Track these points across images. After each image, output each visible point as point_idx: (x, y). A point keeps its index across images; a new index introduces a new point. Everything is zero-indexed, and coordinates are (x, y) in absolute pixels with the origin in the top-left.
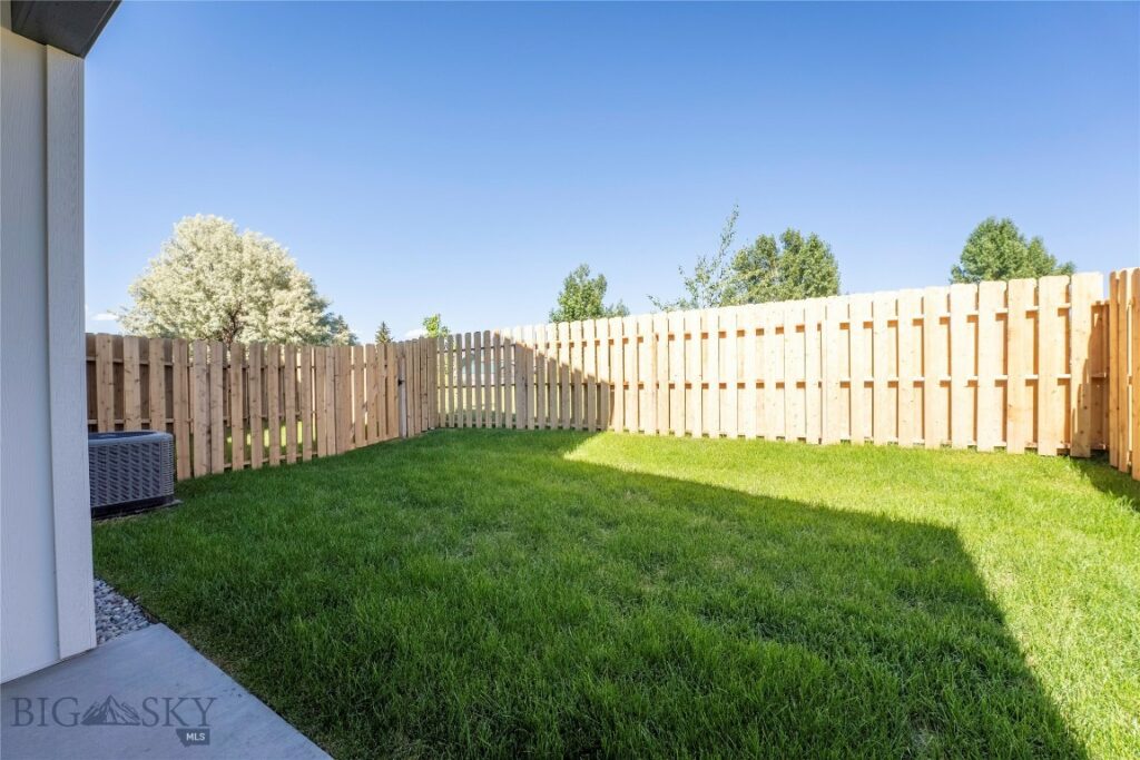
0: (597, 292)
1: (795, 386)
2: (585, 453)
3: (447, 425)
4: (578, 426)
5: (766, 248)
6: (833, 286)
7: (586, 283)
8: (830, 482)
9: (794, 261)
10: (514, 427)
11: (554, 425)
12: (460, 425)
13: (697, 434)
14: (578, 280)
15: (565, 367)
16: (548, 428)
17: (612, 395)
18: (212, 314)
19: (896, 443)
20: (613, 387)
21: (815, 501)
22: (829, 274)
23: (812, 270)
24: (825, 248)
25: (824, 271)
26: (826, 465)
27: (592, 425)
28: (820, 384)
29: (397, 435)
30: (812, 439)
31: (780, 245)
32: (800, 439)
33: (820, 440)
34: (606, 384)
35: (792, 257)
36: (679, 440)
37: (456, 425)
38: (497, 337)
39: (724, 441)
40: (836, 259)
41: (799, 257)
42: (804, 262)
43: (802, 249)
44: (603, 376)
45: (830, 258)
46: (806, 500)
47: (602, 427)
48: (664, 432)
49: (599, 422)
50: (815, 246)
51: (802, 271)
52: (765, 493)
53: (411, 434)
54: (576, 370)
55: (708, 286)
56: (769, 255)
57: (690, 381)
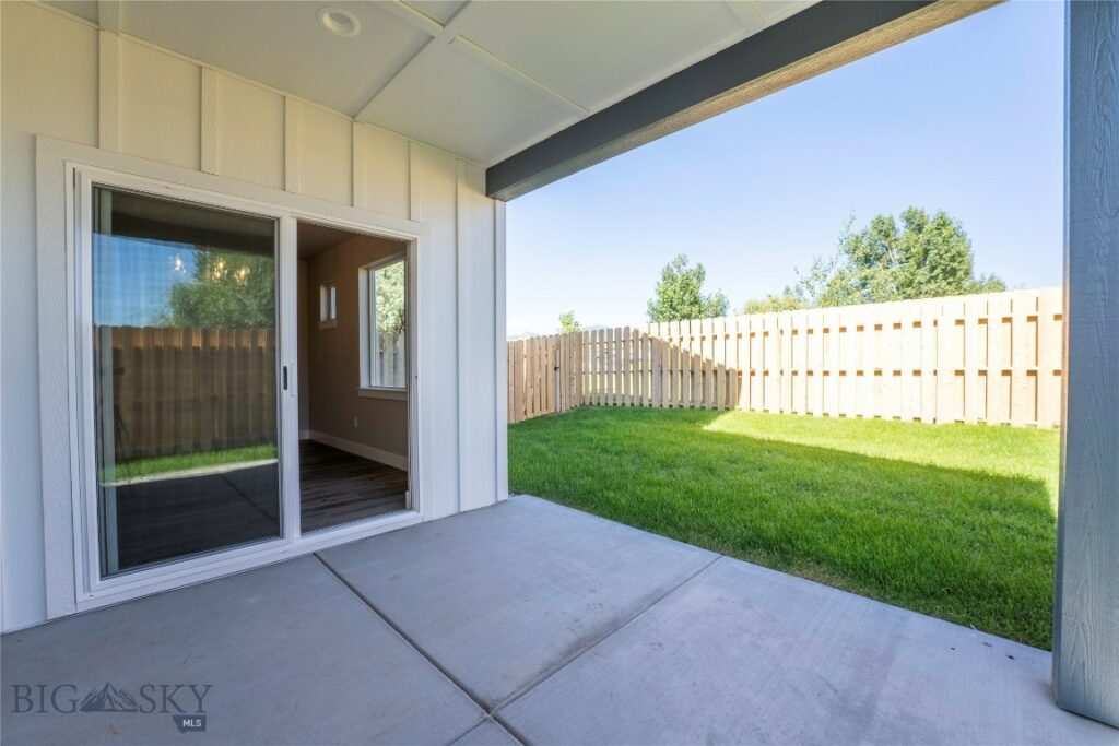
0: (695, 281)
1: (912, 374)
2: (720, 425)
3: (591, 403)
4: (709, 405)
5: (885, 230)
6: (964, 267)
7: (684, 272)
8: (940, 451)
9: (916, 242)
10: (651, 405)
11: (686, 405)
12: (603, 404)
13: (818, 414)
14: (675, 270)
15: (698, 357)
16: (681, 407)
17: (740, 380)
18: (390, 314)
19: (1008, 424)
20: (740, 373)
21: (926, 461)
22: (960, 254)
23: (940, 250)
24: (955, 226)
25: (953, 252)
26: (938, 439)
27: (721, 403)
28: (935, 373)
29: (553, 411)
30: (927, 420)
31: (900, 225)
32: (915, 419)
33: (935, 420)
34: (733, 371)
35: (914, 237)
36: (801, 418)
37: (599, 404)
38: (636, 332)
39: (843, 419)
40: (968, 237)
41: (923, 237)
42: (928, 242)
43: (927, 227)
44: (731, 365)
45: (962, 237)
46: (918, 461)
47: (730, 407)
48: (787, 411)
49: (727, 402)
50: (942, 224)
51: (926, 252)
52: (883, 456)
53: (564, 410)
54: (708, 360)
55: (824, 284)
56: (887, 236)
57: (811, 368)
